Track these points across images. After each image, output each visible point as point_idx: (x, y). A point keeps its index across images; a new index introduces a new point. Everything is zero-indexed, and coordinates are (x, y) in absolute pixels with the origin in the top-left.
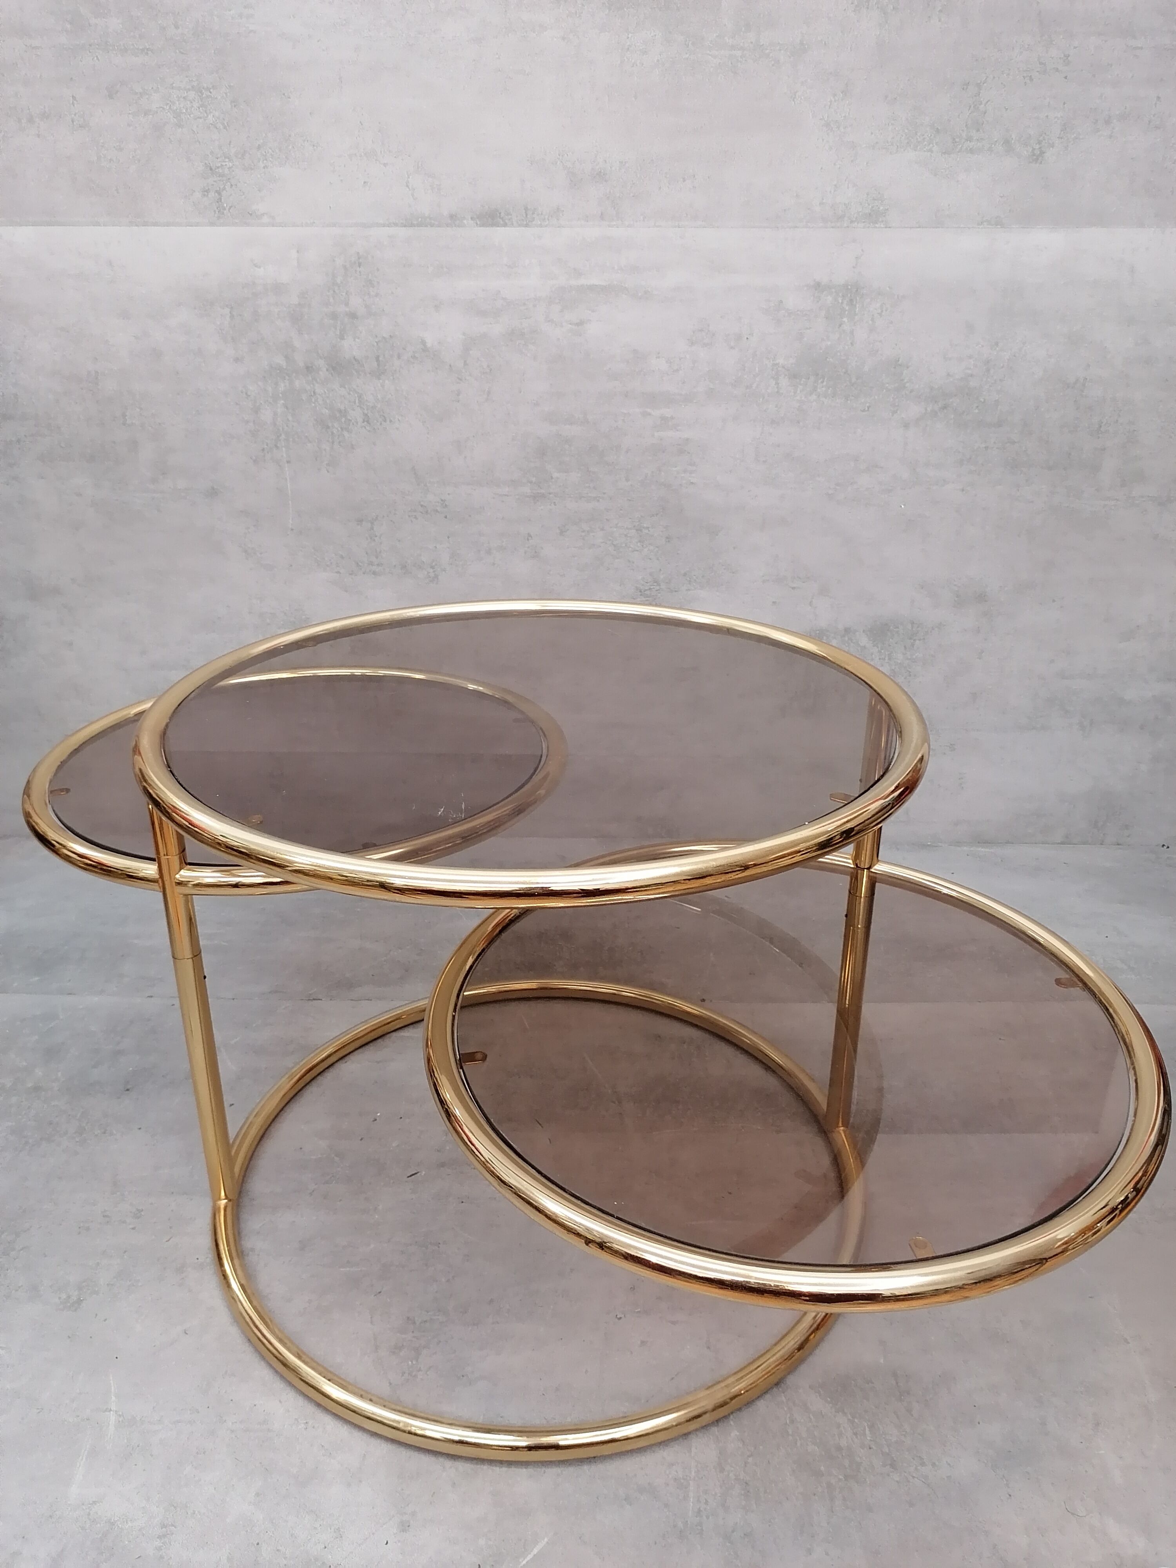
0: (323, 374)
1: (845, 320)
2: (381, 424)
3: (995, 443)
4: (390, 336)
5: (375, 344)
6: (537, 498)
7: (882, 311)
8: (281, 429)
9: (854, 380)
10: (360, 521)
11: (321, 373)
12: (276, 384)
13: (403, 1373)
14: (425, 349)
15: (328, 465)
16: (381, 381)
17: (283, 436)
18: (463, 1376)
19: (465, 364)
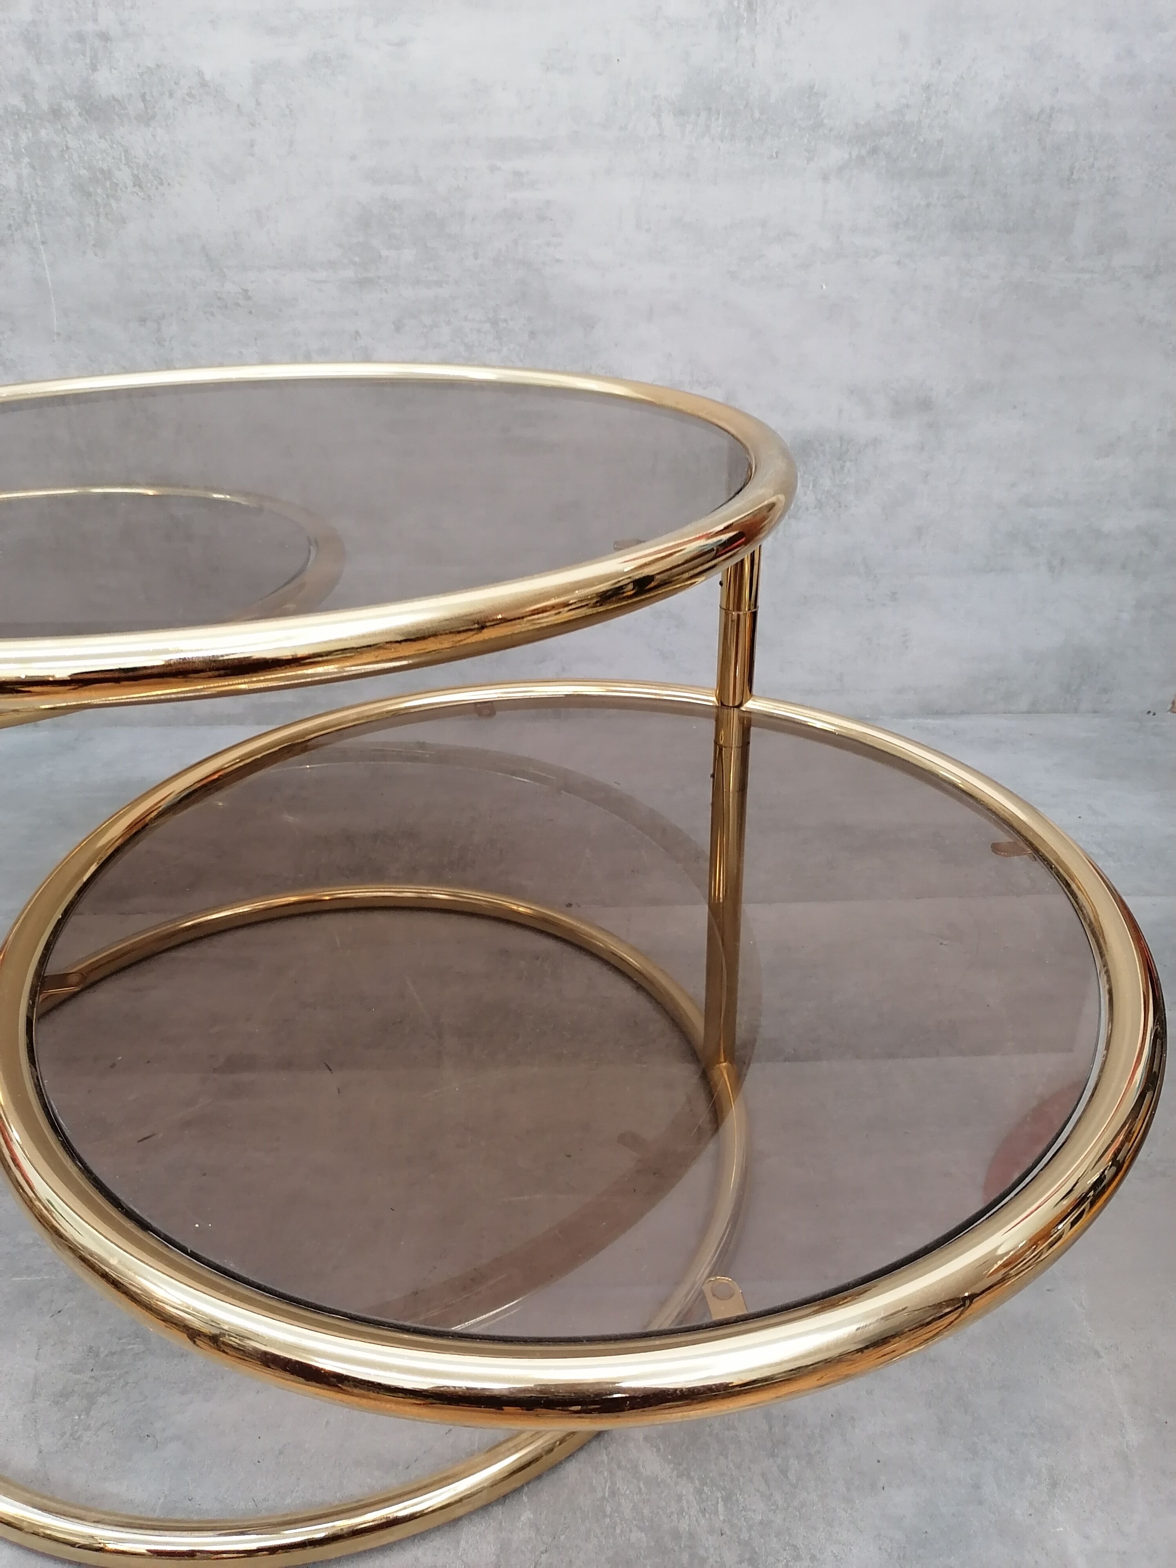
0: (75, 120)
1: (743, 31)
2: (157, 188)
3: (938, 198)
4: (158, 65)
5: (138, 77)
6: (363, 283)
7: (791, 17)
8: (29, 196)
9: (757, 115)
10: (143, 321)
11: (72, 119)
12: (16, 135)
13: (63, 1435)
14: (204, 84)
15: (94, 245)
16: (151, 129)
17: (33, 208)
18: (148, 1436)
19: (258, 104)
